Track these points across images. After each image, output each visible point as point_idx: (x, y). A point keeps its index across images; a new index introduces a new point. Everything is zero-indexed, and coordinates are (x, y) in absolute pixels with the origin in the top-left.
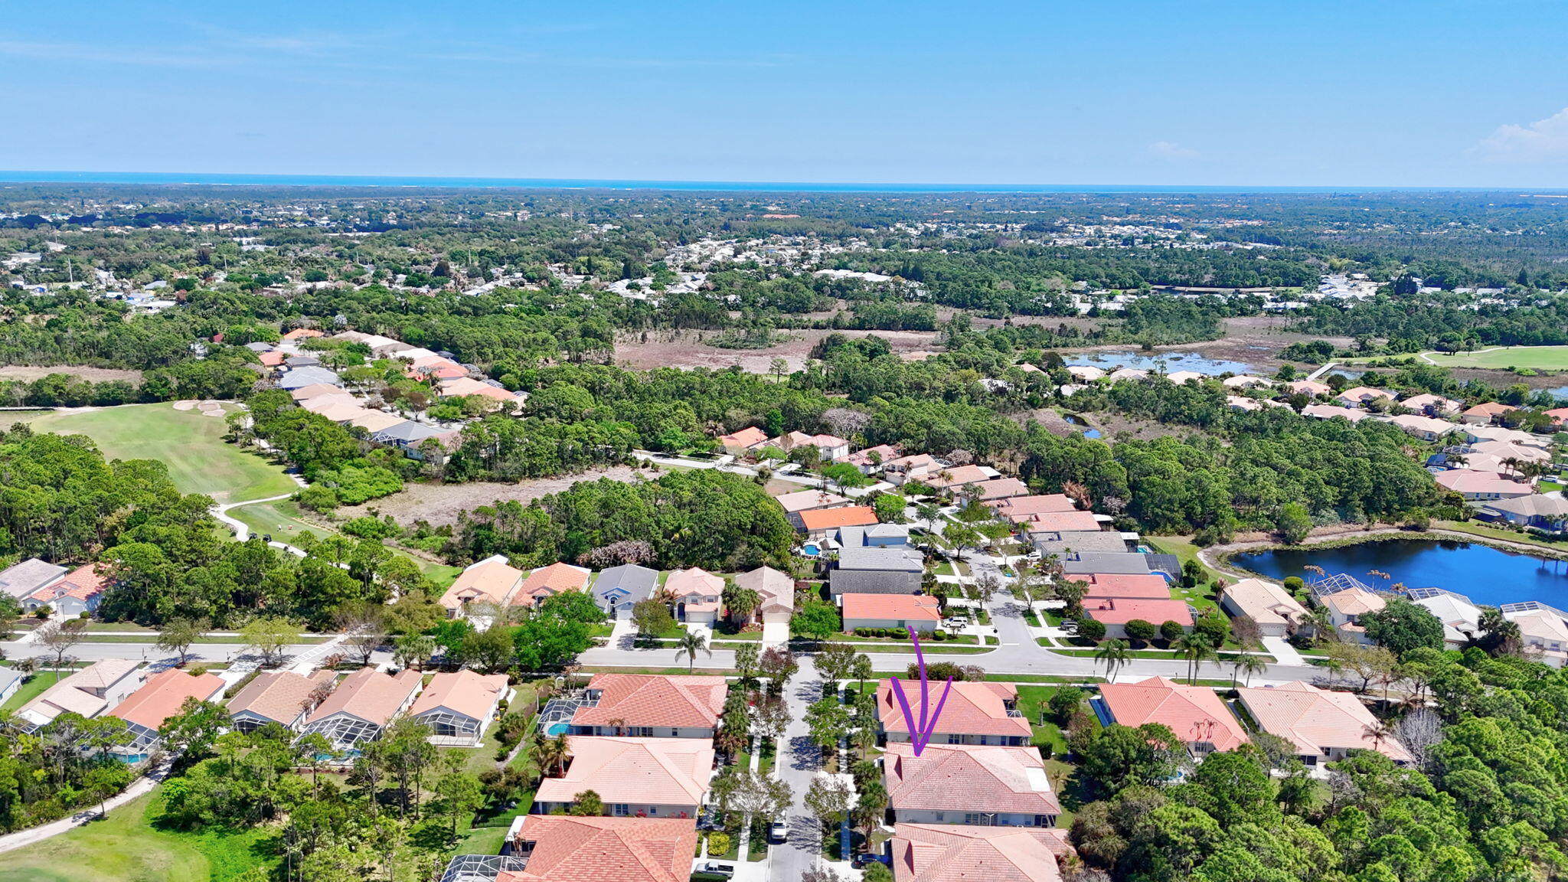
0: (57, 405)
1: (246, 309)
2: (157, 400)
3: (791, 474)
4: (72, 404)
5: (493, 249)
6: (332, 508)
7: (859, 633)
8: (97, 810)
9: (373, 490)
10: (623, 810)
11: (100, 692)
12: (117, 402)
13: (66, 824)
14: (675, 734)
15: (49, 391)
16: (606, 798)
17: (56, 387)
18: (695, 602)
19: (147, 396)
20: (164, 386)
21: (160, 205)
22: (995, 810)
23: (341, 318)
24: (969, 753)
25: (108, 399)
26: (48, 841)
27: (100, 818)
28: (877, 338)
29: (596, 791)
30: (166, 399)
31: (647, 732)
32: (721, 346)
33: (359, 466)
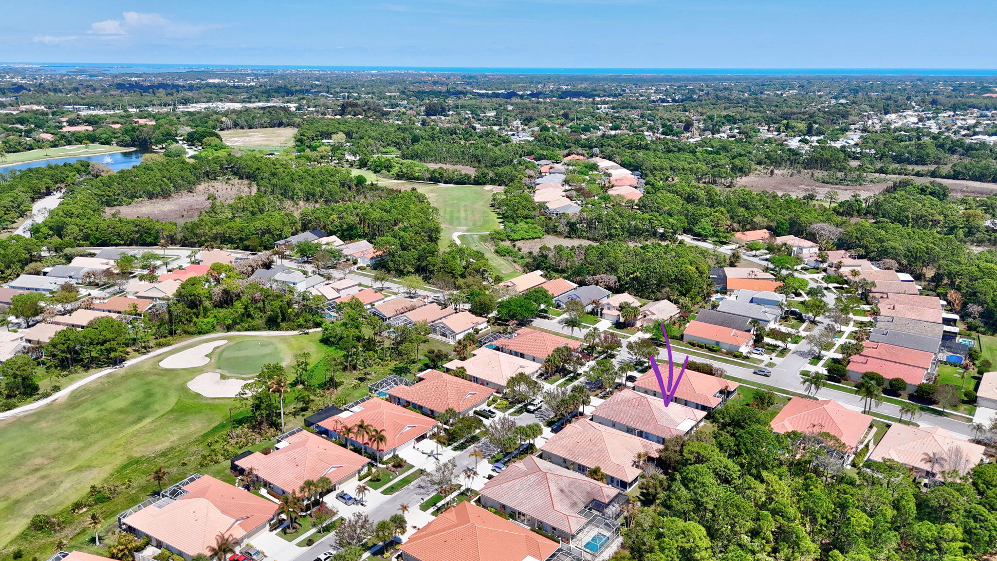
0: (440, 182)
1: (559, 143)
2: (480, 184)
3: (766, 260)
4: (446, 182)
5: (734, 114)
6: (502, 241)
7: (690, 343)
8: (307, 331)
9: (526, 236)
10: (476, 380)
11: (338, 291)
12: (463, 183)
13: (296, 332)
14: (534, 360)
15: (437, 175)
16: (468, 372)
17: (440, 174)
18: (609, 309)
19: (477, 182)
20: (484, 177)
21: (581, 87)
22: (642, 429)
23: (596, 150)
24: (649, 400)
25: (461, 181)
26: (283, 336)
27: (307, 333)
28: (940, 185)
29: (466, 368)
30: (485, 184)
31: (522, 356)
32: (823, 182)
33: (527, 223)
